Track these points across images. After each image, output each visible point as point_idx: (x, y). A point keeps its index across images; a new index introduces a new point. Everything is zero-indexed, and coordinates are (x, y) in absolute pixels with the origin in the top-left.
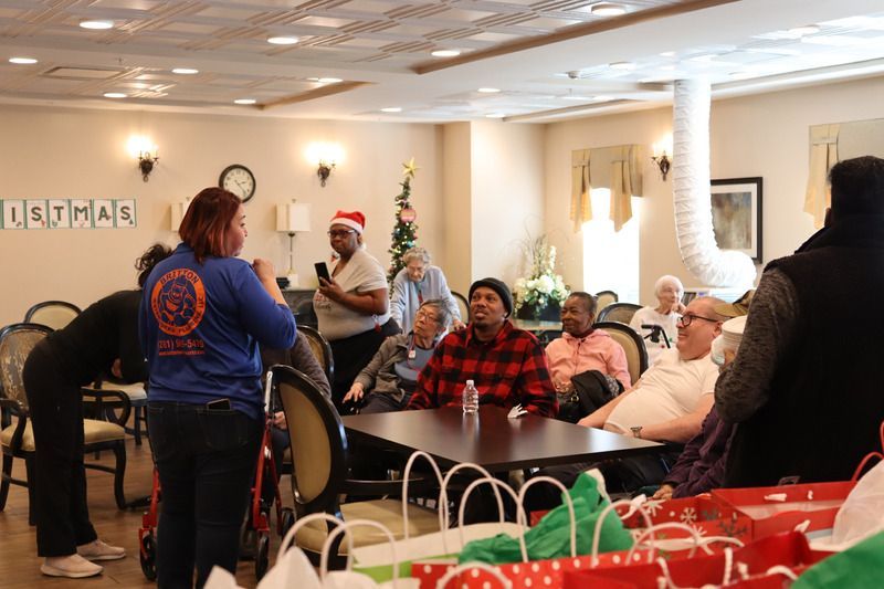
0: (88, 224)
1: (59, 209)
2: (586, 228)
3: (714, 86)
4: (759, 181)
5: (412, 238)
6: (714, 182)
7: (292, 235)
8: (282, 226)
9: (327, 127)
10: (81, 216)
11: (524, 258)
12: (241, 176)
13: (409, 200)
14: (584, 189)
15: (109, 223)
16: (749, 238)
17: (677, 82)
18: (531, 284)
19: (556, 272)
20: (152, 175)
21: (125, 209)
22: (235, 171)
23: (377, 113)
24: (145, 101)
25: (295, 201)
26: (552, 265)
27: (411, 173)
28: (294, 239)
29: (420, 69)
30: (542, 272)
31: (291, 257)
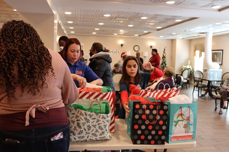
0: (112, 54)
2: (195, 57)
3: (213, 33)
4: (222, 50)
5: (165, 58)
6: (212, 50)
7: (145, 57)
8: (143, 55)
9: (152, 40)
10: (111, 53)
11: (185, 63)
12: (138, 47)
13: (165, 52)
14: (195, 51)
15: (116, 54)
16: (220, 61)
17: (206, 33)
18: (185, 67)
19: (190, 65)
20: (123, 47)
21: (118, 52)
22: (136, 46)
23: (159, 37)
24: (121, 35)
25: (146, 51)
26: (189, 64)
27: (165, 47)
28: (146, 57)
29: (158, 30)
30: (187, 65)
31: (145, 60)
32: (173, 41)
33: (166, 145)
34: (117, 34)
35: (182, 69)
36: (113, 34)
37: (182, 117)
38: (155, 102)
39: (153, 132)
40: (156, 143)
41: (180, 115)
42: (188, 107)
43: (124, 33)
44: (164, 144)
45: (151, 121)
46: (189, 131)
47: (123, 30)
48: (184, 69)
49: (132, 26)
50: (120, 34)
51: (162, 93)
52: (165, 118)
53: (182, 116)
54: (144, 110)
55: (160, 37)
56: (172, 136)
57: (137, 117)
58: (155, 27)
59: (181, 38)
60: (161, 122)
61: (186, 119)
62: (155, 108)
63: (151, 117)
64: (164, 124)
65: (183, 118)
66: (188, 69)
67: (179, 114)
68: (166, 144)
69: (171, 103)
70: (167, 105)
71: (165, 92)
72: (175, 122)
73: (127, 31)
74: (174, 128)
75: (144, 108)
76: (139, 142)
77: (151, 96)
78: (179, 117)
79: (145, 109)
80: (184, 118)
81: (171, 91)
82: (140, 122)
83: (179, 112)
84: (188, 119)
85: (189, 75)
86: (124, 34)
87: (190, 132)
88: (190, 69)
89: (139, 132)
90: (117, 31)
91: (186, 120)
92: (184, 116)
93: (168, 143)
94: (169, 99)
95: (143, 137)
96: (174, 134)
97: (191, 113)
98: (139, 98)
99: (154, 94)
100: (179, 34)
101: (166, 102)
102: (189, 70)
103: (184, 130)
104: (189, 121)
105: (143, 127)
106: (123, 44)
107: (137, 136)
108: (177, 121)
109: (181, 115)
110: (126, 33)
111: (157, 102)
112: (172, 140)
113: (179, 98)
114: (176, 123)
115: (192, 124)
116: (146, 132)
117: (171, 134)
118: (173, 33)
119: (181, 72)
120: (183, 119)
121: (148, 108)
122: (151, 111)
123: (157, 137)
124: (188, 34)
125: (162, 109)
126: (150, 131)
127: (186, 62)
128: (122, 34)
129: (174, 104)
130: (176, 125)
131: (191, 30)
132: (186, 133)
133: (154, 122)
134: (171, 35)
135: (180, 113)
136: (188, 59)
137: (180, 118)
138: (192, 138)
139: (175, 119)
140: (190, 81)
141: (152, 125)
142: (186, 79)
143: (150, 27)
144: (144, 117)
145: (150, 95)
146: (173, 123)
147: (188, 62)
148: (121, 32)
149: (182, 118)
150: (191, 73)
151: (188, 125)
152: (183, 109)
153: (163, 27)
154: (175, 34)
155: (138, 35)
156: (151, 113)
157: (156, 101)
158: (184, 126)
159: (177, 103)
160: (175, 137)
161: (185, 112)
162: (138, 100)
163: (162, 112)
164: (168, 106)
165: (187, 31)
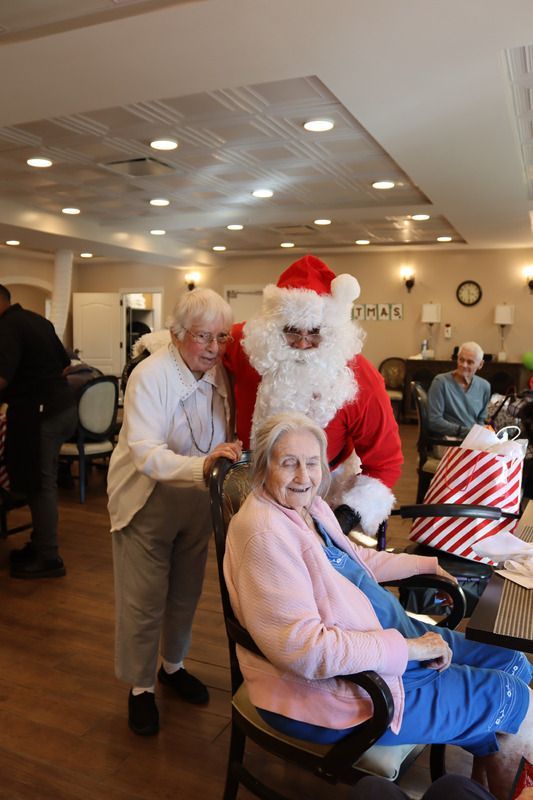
0: (375, 318)
1: (359, 310)
7: (502, 326)
10: (371, 313)
12: (474, 288)
15: (387, 318)
21: (396, 310)
22: (466, 285)
24: (404, 244)
28: (505, 329)
31: (502, 341)
106: (414, 278)
128: (407, 238)
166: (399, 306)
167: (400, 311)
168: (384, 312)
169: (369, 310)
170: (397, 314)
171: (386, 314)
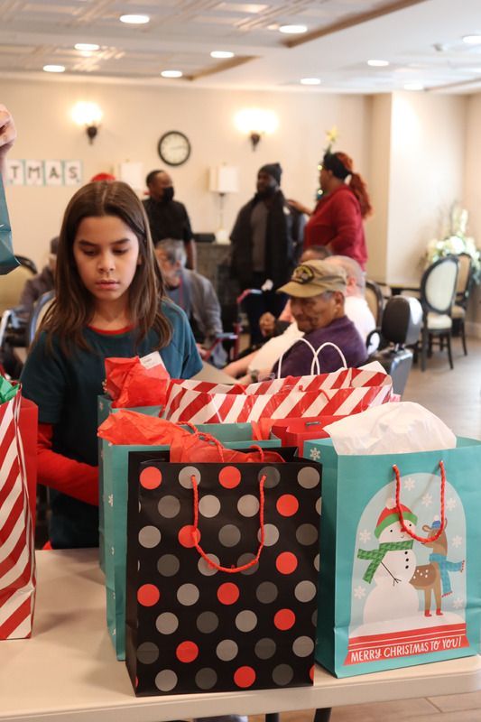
0: (40, 182)
1: (15, 168)
7: (222, 195)
8: (213, 188)
9: (259, 97)
10: (34, 174)
11: (440, 223)
12: (178, 141)
15: (58, 181)
18: (440, 245)
19: (467, 235)
20: (98, 138)
21: (72, 169)
22: (172, 137)
23: (300, 84)
24: (84, 73)
25: (225, 164)
26: (463, 227)
27: (333, 140)
28: (225, 198)
29: (291, 42)
30: (452, 234)
31: (221, 215)
32: (372, 104)
33: (323, 690)
34: (61, 69)
35: (423, 260)
36: (41, 70)
37: (402, 523)
38: (254, 450)
39: (246, 621)
40: (264, 682)
41: (392, 517)
42: (434, 473)
43: (102, 62)
44: (311, 683)
45: (229, 556)
46: (444, 600)
47: (97, 47)
48: (435, 259)
49: (141, 19)
50: (76, 67)
51: (295, 397)
52: (305, 534)
53: (400, 519)
54: (188, 498)
55: (304, 81)
56: (352, 636)
57: (150, 537)
58: (272, 27)
59: (419, 86)
60: (287, 563)
61: (425, 535)
62: (249, 486)
63: (230, 535)
64: (305, 572)
65: (410, 533)
66: (454, 259)
67: (386, 513)
68: (320, 680)
69: (340, 451)
70: (318, 466)
71: (313, 393)
72: (363, 555)
73: (119, 52)
74: (358, 588)
75: (187, 486)
76: (167, 679)
77: (232, 418)
78: (389, 528)
79: (192, 490)
80: (413, 529)
81: (345, 385)
82: (169, 565)
83: (382, 500)
84: (438, 535)
85: (461, 289)
86: (104, 70)
87: (452, 609)
88: (469, 256)
89: (167, 624)
90: (62, 48)
91: (425, 542)
92: (414, 520)
93: (335, 676)
94: (327, 429)
95: (187, 652)
96: (360, 621)
97: (453, 502)
98: (158, 432)
99: (250, 403)
100: (405, 66)
101: (313, 446)
102: (464, 260)
103: (415, 596)
104: (445, 544)
105: (188, 595)
106: (97, 124)
107: (155, 648)
108: (374, 552)
109: (398, 512)
110: (112, 59)
111: (264, 449)
112: (354, 657)
113: (383, 421)
114: (370, 561)
115: (461, 564)
116: (207, 623)
117: (346, 625)
118: (372, 63)
119: (420, 276)
120: (407, 538)
121: (210, 485)
122: (229, 499)
123: (265, 648)
124: (455, 66)
125: (289, 484)
126: (228, 614)
127: (446, 221)
128: (89, 65)
129: (354, 457)
130: (369, 575)
131: (469, 40)
132: (427, 614)
133: (248, 564)
134: (363, 68)
135: (391, 505)
136: (456, 203)
137: (392, 533)
138: (465, 642)
139: (365, 537)
140: (467, 324)
141: (235, 578)
142: (448, 312)
143: (245, 28)
144: (189, 536)
145: (225, 410)
146: (356, 560)
147: (459, 222)
148: (84, 58)
149: (404, 529)
150: (470, 278)
151: (438, 571)
152: (409, 483)
153: (315, 26)
154: (385, 63)
155: (178, 74)
156: (229, 511)
157: (260, 444)
158: (416, 574)
159: (373, 447)
160: (368, 641)
161: (420, 498)
162: (153, 440)
163: (287, 505)
164: (324, 470)
165: (445, 48)
166: (76, 164)
167: (78, 172)
168: (54, 173)
169: (30, 169)
170: (75, 176)
171: (57, 176)
